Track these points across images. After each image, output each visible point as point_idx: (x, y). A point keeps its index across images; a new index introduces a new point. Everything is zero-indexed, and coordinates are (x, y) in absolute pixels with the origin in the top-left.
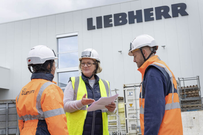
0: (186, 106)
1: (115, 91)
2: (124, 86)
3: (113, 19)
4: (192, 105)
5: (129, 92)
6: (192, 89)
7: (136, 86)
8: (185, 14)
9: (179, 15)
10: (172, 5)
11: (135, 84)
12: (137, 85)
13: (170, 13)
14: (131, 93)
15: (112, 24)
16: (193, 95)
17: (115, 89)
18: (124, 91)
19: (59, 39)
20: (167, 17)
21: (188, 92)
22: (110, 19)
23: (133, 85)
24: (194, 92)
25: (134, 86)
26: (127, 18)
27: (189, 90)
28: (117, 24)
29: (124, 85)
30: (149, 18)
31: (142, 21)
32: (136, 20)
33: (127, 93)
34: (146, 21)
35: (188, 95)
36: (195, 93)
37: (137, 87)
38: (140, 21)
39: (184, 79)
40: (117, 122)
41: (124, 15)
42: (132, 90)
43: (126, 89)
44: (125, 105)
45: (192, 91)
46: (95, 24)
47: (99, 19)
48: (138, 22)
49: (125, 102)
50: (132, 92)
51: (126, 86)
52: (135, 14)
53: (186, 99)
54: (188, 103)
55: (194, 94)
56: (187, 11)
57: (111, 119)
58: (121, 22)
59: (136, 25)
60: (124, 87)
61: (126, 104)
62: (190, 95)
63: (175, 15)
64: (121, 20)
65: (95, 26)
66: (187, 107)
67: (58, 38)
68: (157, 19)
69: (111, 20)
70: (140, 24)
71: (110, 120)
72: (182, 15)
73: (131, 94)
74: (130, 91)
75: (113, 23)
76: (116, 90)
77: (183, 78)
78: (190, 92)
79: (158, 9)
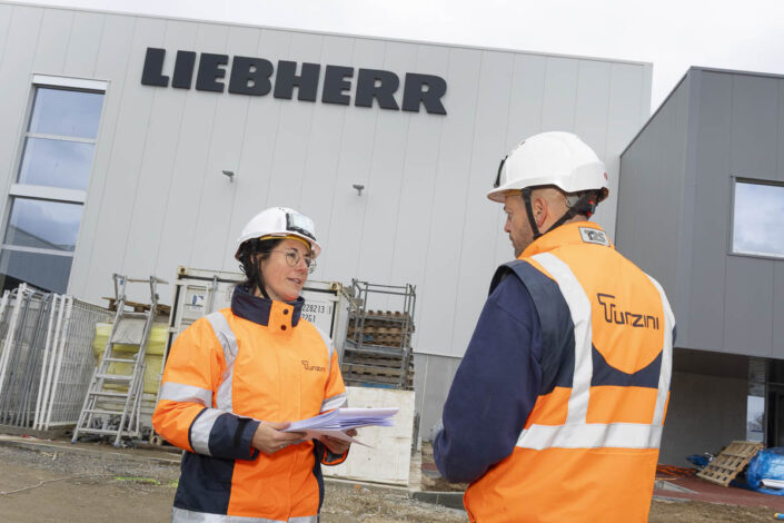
0: (362, 371)
1: (149, 284)
2: (179, 272)
3: (228, 69)
4: (381, 370)
5: (192, 294)
6: (392, 323)
7: (219, 280)
8: (437, 109)
9: (422, 107)
10: (409, 76)
11: (218, 275)
12: (222, 277)
13: (399, 97)
14: (199, 299)
15: (222, 85)
16: (389, 339)
17: (151, 278)
18: (179, 287)
19: (40, 90)
20: (388, 105)
21: (377, 328)
22: (220, 67)
23: (210, 276)
24: (394, 331)
25: (212, 280)
26: (273, 80)
27: (383, 323)
28: (238, 89)
29: (183, 270)
30: (335, 96)
31: (313, 100)
32: (296, 92)
33: (185, 297)
34: (325, 101)
35: (376, 337)
36: (398, 335)
37: (220, 283)
38: (308, 96)
39: (369, 288)
40: (132, 383)
41: (264, 66)
42: (203, 289)
43: (185, 282)
44: (171, 334)
45: (388, 328)
46: (169, 69)
47: (185, 59)
48: (301, 98)
49: (173, 325)
50: (202, 298)
51: (186, 273)
52: (298, 73)
53: (363, 349)
54: (369, 361)
55: (394, 337)
56: (446, 102)
57: (117, 371)
58: (251, 84)
59: (294, 106)
60: (181, 277)
61: (173, 330)
62: (381, 339)
63: (411, 107)
64: (251, 79)
65: (167, 78)
66: (365, 373)
67: (37, 86)
68: (358, 104)
69: (224, 71)
70: (307, 106)
71: (114, 373)
72: (430, 112)
73: (199, 301)
74: (197, 294)
75: (226, 81)
76: (153, 281)
77: (365, 284)
78: (382, 330)
79: (368, 76)
